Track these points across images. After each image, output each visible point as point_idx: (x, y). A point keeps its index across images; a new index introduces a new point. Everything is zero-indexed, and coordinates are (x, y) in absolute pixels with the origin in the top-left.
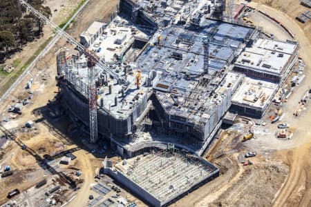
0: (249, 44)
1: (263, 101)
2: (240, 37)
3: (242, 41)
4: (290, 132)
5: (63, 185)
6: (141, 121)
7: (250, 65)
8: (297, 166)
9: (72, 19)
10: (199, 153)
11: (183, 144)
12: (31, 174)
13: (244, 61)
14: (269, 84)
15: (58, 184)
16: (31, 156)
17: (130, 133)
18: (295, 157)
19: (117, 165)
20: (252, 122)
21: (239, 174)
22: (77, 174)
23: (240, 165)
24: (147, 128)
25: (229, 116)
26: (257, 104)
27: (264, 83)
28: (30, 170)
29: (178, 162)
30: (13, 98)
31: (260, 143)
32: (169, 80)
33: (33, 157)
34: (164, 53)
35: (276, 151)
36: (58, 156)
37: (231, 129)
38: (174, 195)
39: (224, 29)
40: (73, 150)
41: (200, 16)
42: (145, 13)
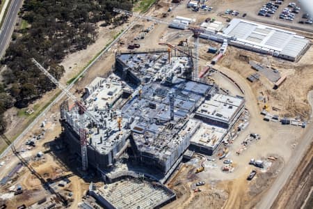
0: (208, 98)
2: (201, 92)
3: (202, 95)
4: (232, 167)
5: (58, 202)
6: (121, 155)
7: (207, 114)
8: (234, 193)
9: (81, 74)
10: (162, 181)
11: (151, 174)
12: (36, 193)
13: (203, 111)
14: (221, 129)
15: (54, 202)
16: (38, 179)
17: (111, 164)
18: (233, 186)
19: (100, 189)
20: (205, 158)
21: (190, 199)
22: (70, 195)
23: (192, 191)
24: (124, 161)
25: (188, 153)
26: (209, 145)
27: (216, 128)
28: (35, 190)
29: (147, 188)
30: (31, 134)
31: (209, 175)
32: (144, 124)
33: (39, 181)
34: (143, 103)
35: (220, 181)
36: (57, 180)
37: (189, 163)
39: (190, 86)
41: (173, 75)
42: (132, 72)
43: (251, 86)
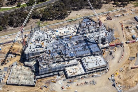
0: (94, 55)
1: (72, 74)
3: (91, 52)
4: (67, 88)
10: (37, 77)
13: (85, 59)
17: (28, 59)
19: (19, 66)
20: (64, 78)
21: (35, 90)
23: (40, 88)
25: (61, 73)
31: (54, 86)
33: (9, 51)
38: (17, 83)
40: (19, 55)
43: (127, 61)
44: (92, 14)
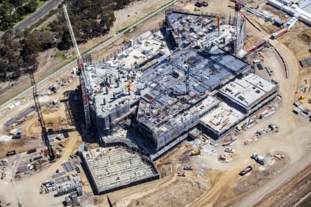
0: (240, 76)
1: (224, 126)
2: (234, 68)
3: (233, 72)
4: (231, 157)
5: (46, 155)
7: (229, 94)
8: (218, 186)
10: (153, 157)
11: (145, 146)
12: (32, 141)
13: (227, 89)
14: (239, 113)
15: (43, 155)
16: (40, 127)
17: (108, 128)
18: (221, 179)
19: (92, 150)
20: (209, 140)
21: (170, 182)
22: (60, 151)
23: (176, 174)
24: (126, 127)
25: (194, 132)
26: (217, 128)
27: (234, 110)
28: (33, 138)
29: (137, 160)
30: (58, 79)
31: (202, 160)
32: (157, 93)
33: (41, 129)
34: (168, 69)
35: (210, 169)
36: (58, 132)
37: (191, 142)
38: (118, 185)
39: (226, 60)
40: (71, 130)
41: (213, 45)
43: (300, 70)
44: (159, 7)
